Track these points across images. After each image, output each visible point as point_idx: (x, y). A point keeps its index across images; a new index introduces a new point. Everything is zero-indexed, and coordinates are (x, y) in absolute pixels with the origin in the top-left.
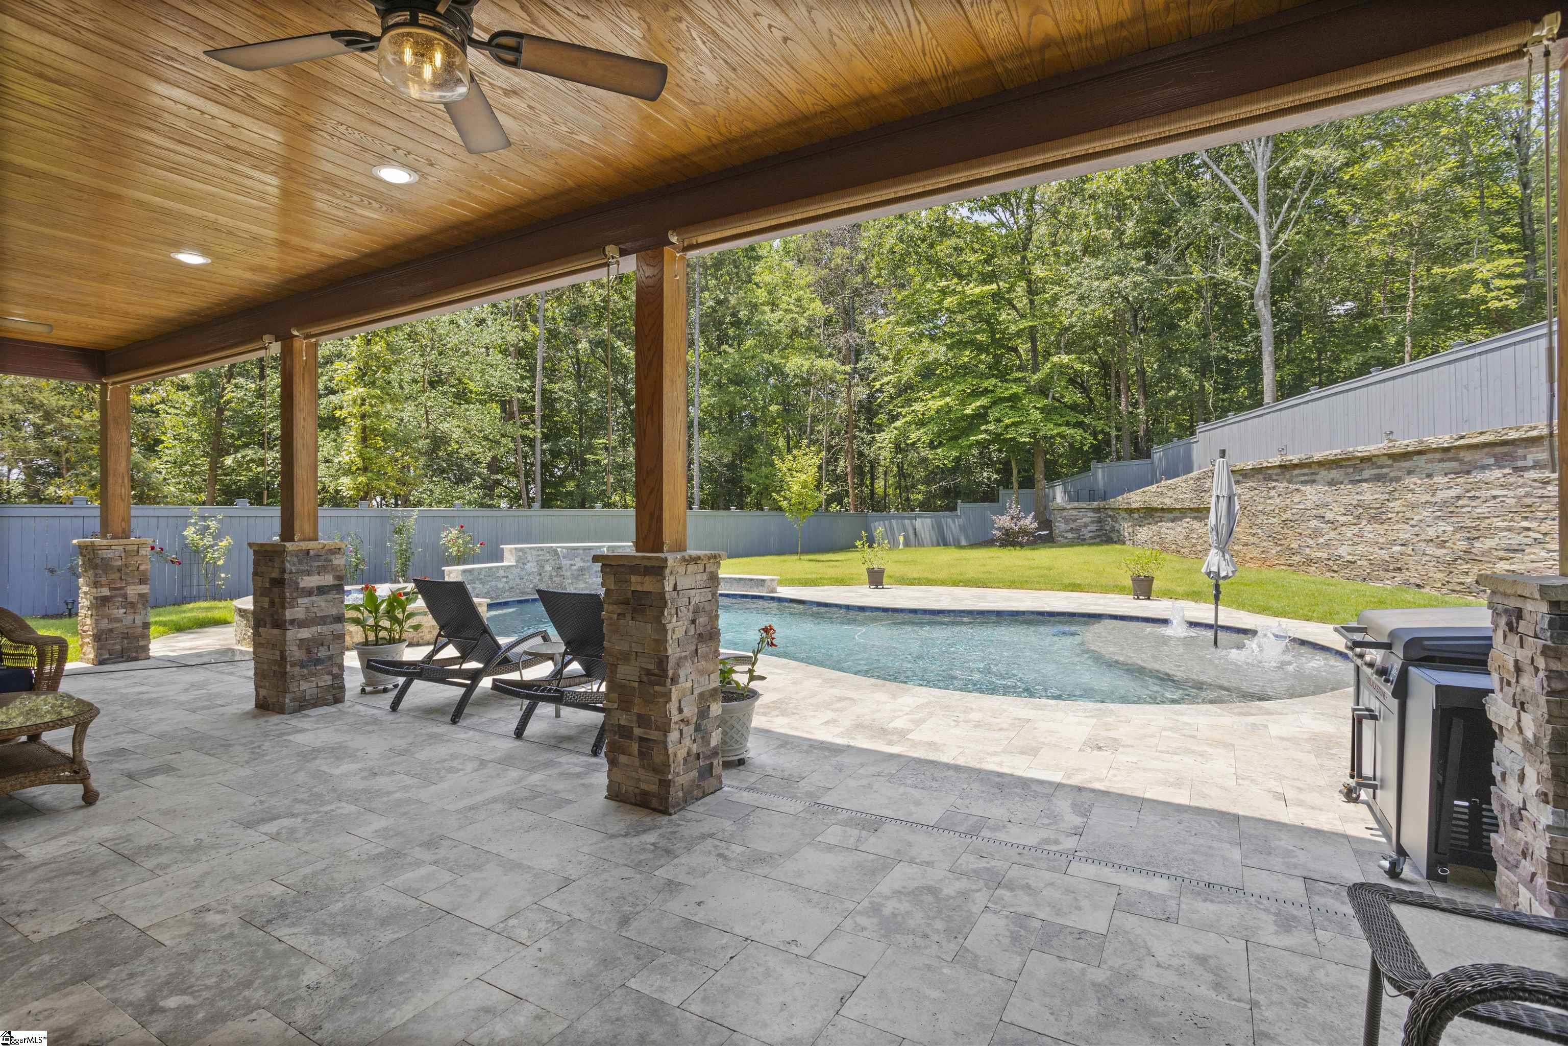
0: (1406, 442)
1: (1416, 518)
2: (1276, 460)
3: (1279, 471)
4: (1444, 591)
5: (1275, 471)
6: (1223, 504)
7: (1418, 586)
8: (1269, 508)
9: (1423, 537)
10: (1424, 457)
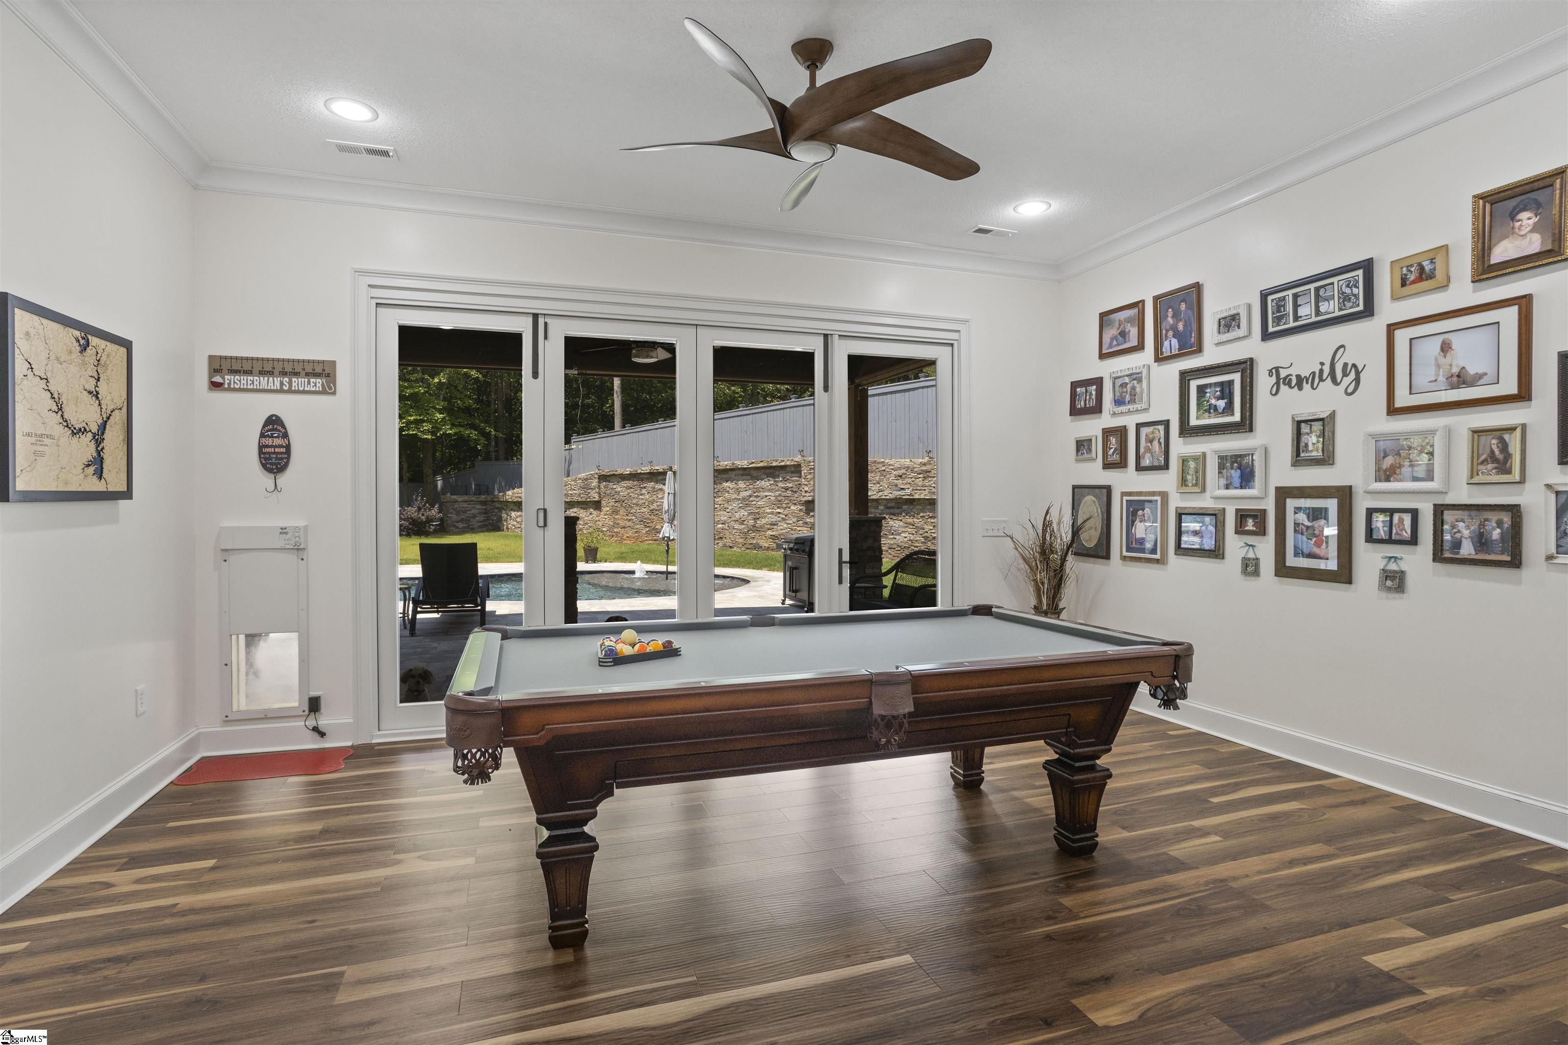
0: (726, 463)
1: (730, 508)
2: (646, 469)
3: (648, 476)
4: (743, 549)
5: (646, 476)
6: (671, 497)
7: (731, 547)
8: (641, 502)
9: (733, 519)
10: (734, 473)
